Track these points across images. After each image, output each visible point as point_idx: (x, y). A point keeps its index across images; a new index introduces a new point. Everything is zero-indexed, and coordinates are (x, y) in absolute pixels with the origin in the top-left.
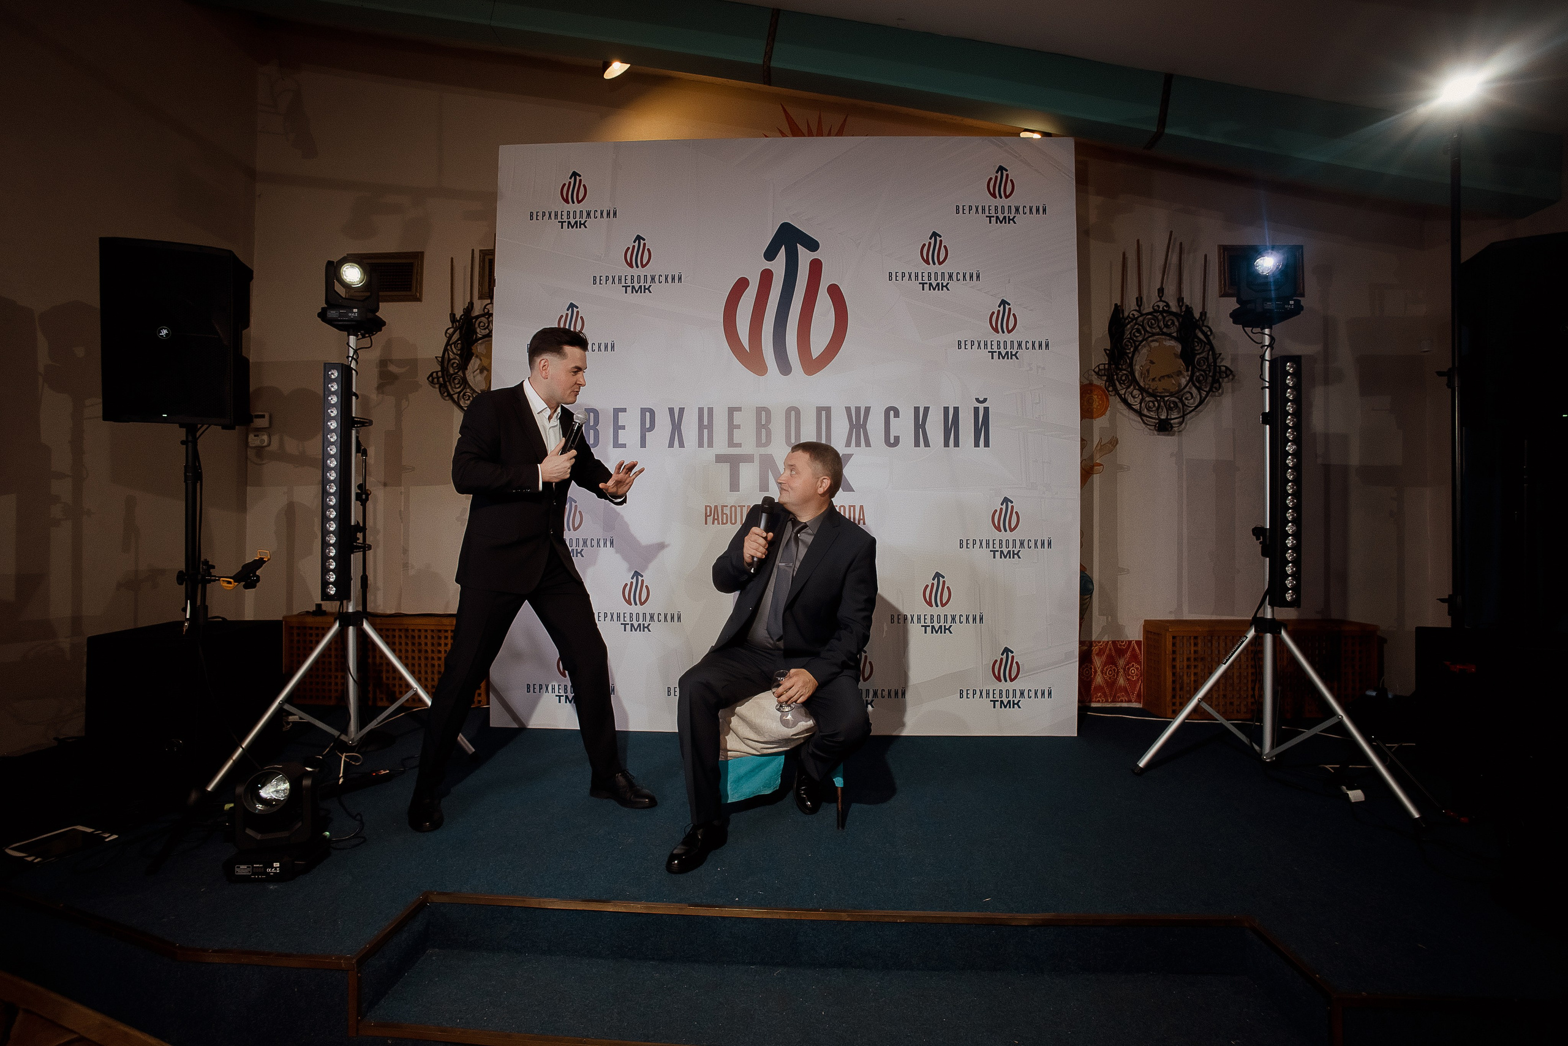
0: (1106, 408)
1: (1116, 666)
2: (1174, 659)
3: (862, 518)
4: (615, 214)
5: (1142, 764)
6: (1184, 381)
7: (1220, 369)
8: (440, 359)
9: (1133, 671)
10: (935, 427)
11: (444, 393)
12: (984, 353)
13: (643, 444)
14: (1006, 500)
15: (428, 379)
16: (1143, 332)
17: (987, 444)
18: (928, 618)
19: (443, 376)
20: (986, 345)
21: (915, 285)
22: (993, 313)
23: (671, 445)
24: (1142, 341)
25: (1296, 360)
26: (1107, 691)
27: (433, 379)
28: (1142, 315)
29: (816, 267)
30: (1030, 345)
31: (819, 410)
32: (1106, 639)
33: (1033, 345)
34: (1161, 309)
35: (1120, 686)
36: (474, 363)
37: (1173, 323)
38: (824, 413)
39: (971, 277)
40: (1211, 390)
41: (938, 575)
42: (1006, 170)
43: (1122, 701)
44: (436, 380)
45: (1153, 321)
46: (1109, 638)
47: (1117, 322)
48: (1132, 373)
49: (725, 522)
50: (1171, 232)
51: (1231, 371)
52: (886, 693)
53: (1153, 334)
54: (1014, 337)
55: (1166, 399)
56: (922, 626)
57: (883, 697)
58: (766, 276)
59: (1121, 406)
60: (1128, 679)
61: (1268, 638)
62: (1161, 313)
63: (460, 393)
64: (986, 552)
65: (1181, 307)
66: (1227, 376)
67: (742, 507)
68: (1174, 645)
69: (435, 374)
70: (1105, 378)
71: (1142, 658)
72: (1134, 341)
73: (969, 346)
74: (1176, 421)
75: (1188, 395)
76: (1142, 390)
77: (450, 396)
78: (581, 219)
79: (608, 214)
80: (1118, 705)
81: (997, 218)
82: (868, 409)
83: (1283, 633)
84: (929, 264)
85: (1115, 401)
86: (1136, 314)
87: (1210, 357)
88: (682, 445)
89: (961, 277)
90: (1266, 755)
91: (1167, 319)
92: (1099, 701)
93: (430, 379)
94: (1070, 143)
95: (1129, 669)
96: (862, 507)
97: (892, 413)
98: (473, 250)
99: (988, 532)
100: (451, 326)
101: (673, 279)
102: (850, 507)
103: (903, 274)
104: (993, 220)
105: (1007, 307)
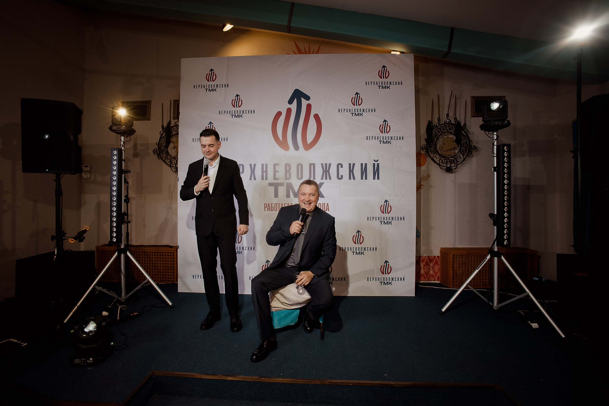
0: (425, 162)
1: (429, 266)
2: (453, 264)
3: (328, 208)
4: (228, 86)
5: (443, 310)
6: (457, 151)
7: (472, 146)
8: (158, 144)
9: (436, 268)
10: (357, 172)
11: (159, 157)
12: (377, 141)
14: (386, 201)
15: (153, 151)
16: (440, 132)
17: (378, 179)
18: (355, 248)
19: (159, 150)
20: (378, 138)
21: (349, 114)
22: (381, 125)
23: (251, 179)
24: (440, 136)
25: (509, 146)
26: (425, 276)
27: (155, 151)
28: (440, 125)
29: (309, 107)
30: (396, 138)
31: (310, 165)
32: (425, 255)
33: (397, 138)
34: (448, 122)
35: (431, 274)
36: (171, 145)
37: (453, 128)
38: (312, 166)
39: (372, 110)
40: (468, 155)
41: (358, 231)
42: (386, 67)
43: (431, 280)
44: (156, 152)
45: (445, 128)
46: (426, 255)
47: (430, 127)
48: (436, 148)
49: (272, 210)
50: (452, 91)
51: (476, 147)
52: (337, 279)
53: (445, 133)
54: (389, 135)
55: (450, 159)
56: (352, 252)
57: (336, 280)
58: (289, 111)
59: (432, 162)
60: (434, 272)
61: (496, 259)
62: (448, 124)
63: (165, 157)
64: (378, 222)
65: (456, 121)
66: (475, 149)
67: (279, 204)
68: (453, 258)
69: (156, 150)
70: (425, 150)
71: (439, 263)
72: (437, 135)
73: (371, 139)
74: (454, 168)
75: (459, 157)
76: (440, 155)
77: (162, 158)
78: (214, 88)
79: (225, 86)
80: (430, 282)
81: (382, 86)
82: (330, 164)
83: (503, 258)
84: (355, 105)
85: (429, 159)
86: (438, 124)
87: (468, 142)
88: (255, 179)
89: (368, 110)
90: (495, 307)
91: (450, 126)
92: (422, 280)
93: (154, 151)
94: (412, 56)
95: (434, 267)
96: (328, 204)
97: (340, 166)
98: (171, 100)
99: (379, 213)
100: (162, 130)
101: (251, 112)
102: (323, 204)
103: (344, 109)
104: (381, 87)
105: (386, 123)
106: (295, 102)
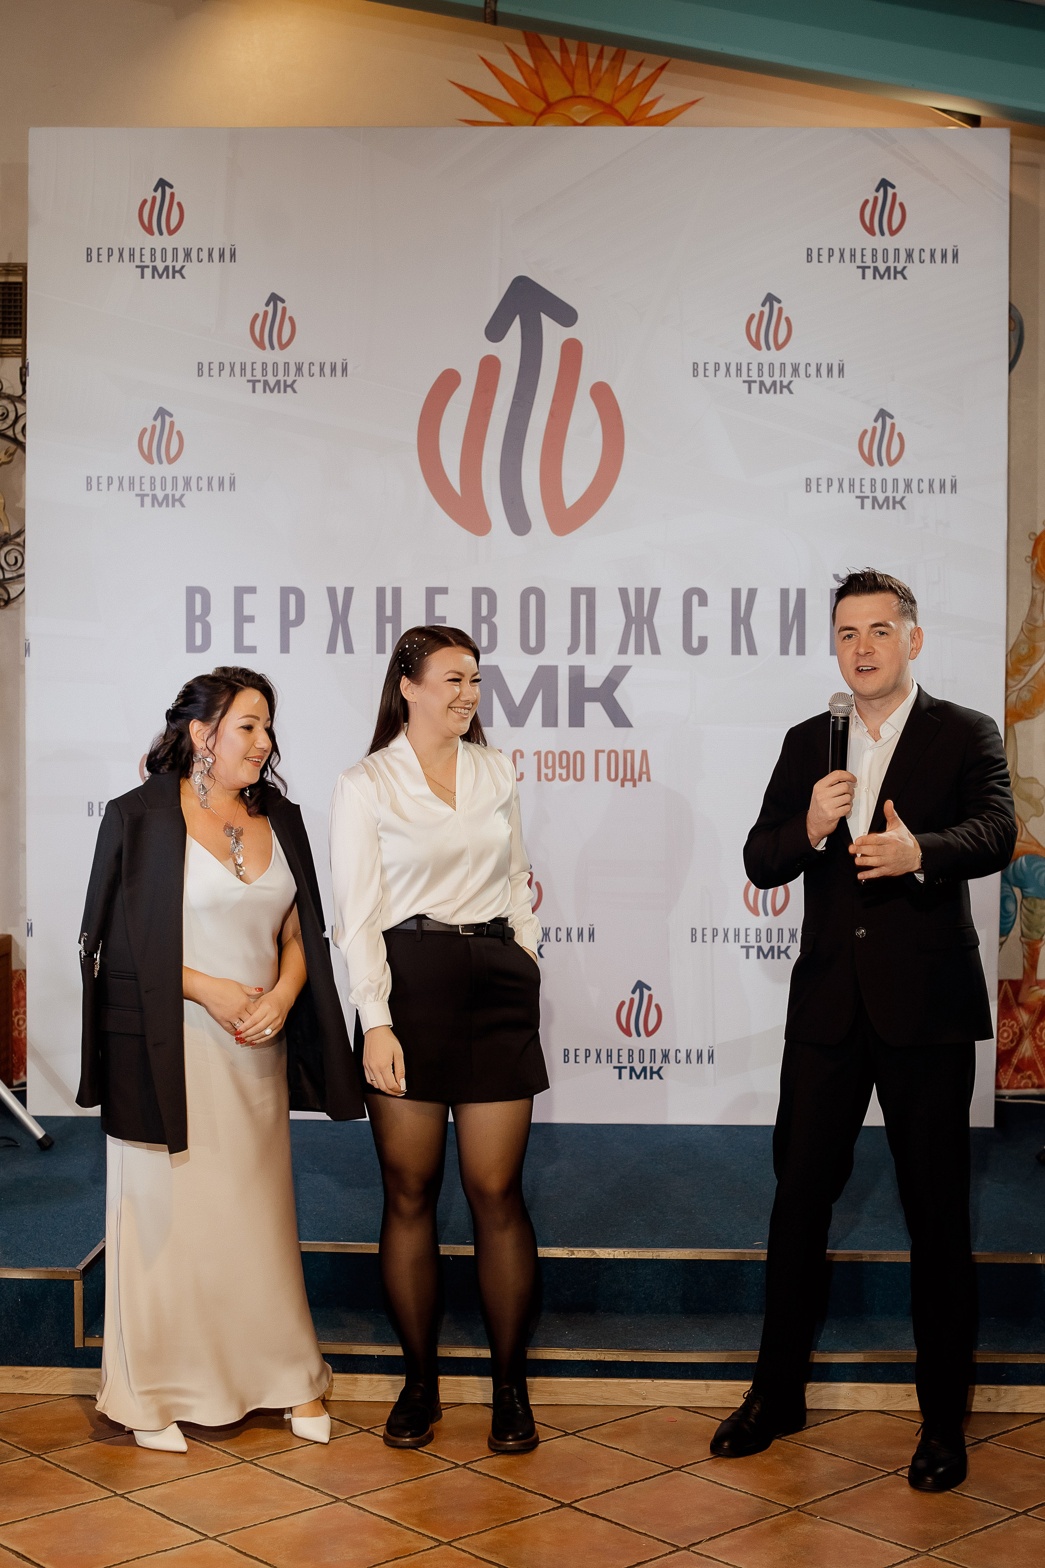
3: (644, 770)
4: (233, 255)
10: (766, 623)
12: (850, 500)
13: (285, 647)
18: (753, 933)
20: (852, 485)
21: (737, 384)
23: (332, 649)
29: (572, 352)
30: (925, 486)
31: (576, 593)
33: (931, 486)
38: (583, 599)
39: (830, 371)
42: (893, 187)
52: (682, 1057)
54: (899, 471)
56: (742, 947)
57: (678, 1062)
58: (489, 368)
73: (823, 487)
78: (175, 264)
79: (222, 256)
81: (876, 269)
82: (655, 592)
84: (760, 348)
88: (349, 649)
89: (812, 371)
94: (1002, 134)
96: (644, 753)
97: (695, 599)
101: (333, 369)
102: (625, 752)
103: (717, 365)
104: (869, 273)
105: (889, 421)
106: (515, 330)
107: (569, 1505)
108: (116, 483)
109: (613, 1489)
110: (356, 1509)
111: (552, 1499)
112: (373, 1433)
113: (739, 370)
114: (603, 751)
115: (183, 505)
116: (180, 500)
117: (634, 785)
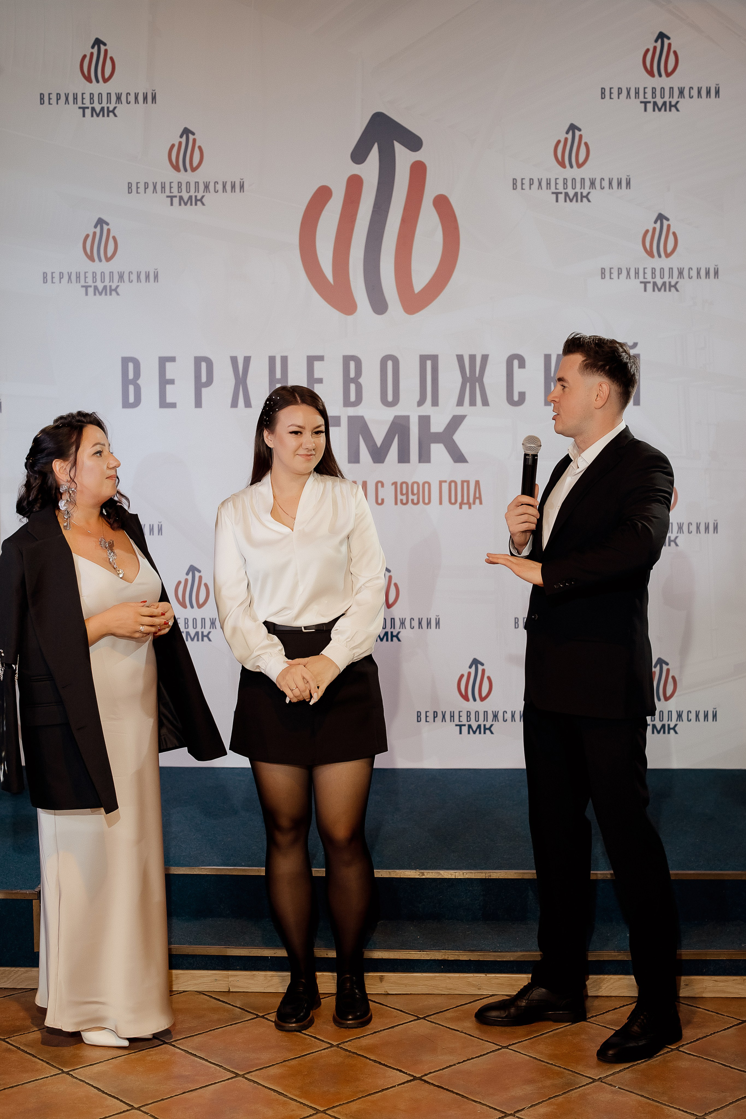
3: (477, 495)
4: (154, 98)
12: (635, 284)
13: (198, 404)
17: (637, 402)
20: (637, 273)
21: (547, 195)
22: (647, 231)
23: (234, 404)
29: (419, 172)
30: (694, 273)
31: (423, 359)
33: (699, 273)
38: (429, 363)
39: (620, 184)
42: (669, 38)
54: (674, 262)
57: (505, 721)
58: (354, 185)
73: (615, 275)
78: (108, 105)
79: (145, 98)
81: (655, 103)
82: (485, 358)
84: (565, 167)
88: (248, 404)
89: (606, 184)
96: (477, 483)
97: (516, 363)
101: (233, 187)
102: (463, 482)
103: (531, 180)
104: (650, 106)
105: (665, 223)
106: (374, 154)
107: (420, 1079)
108: (66, 277)
109: (454, 1065)
110: (252, 1083)
111: (406, 1073)
112: (267, 1019)
113: (548, 184)
114: (445, 481)
115: (118, 294)
116: (115, 290)
117: (470, 508)
